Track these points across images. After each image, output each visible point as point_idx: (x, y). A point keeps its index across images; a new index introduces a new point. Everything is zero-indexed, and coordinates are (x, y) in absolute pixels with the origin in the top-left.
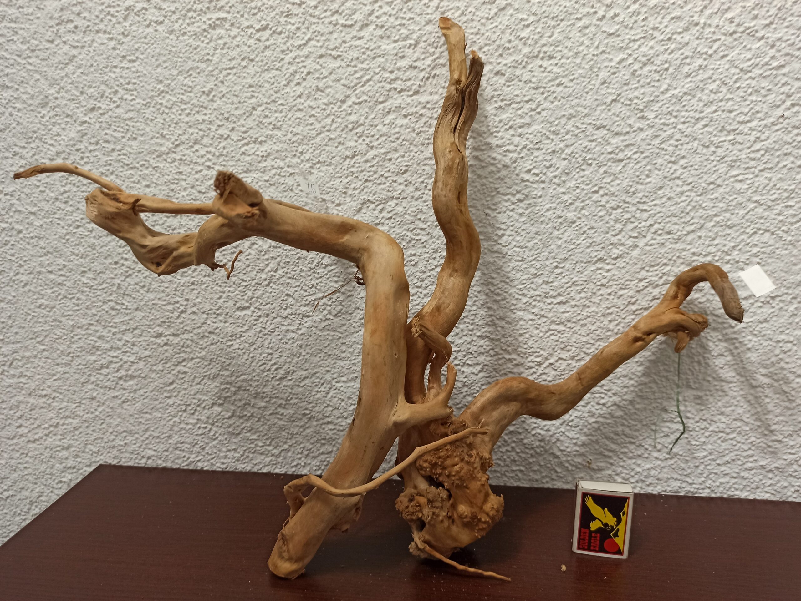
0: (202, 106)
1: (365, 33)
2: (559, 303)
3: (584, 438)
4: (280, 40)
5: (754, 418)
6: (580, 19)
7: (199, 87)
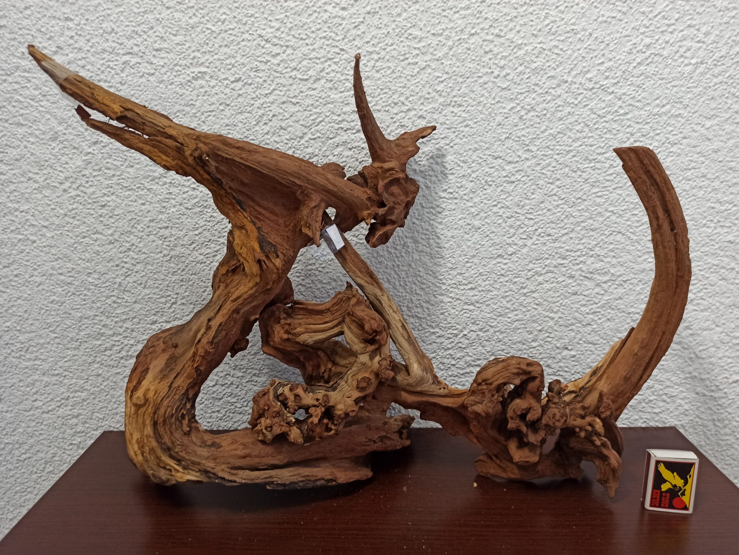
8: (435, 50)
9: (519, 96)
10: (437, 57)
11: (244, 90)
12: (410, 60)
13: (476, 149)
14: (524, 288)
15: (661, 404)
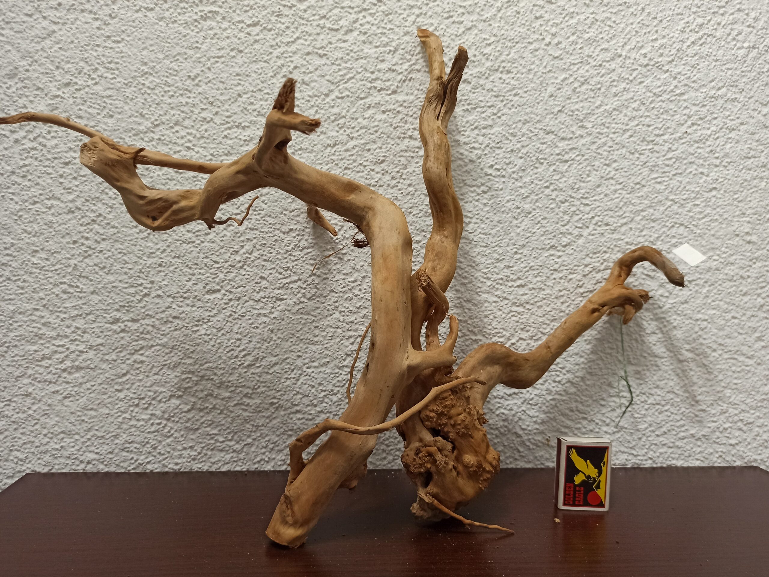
0: (187, 90)
1: (350, 37)
2: (518, 286)
3: (543, 416)
4: (269, 36)
5: (683, 390)
6: (531, 43)
7: (185, 71)
8: (482, 10)
9: (572, 67)
10: (484, 18)
11: (261, 36)
12: (454, 18)
13: (526, 122)
14: (581, 287)
15: (737, 433)
